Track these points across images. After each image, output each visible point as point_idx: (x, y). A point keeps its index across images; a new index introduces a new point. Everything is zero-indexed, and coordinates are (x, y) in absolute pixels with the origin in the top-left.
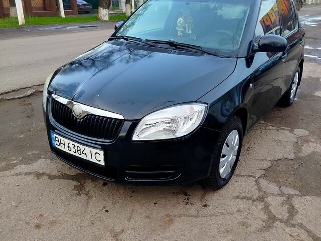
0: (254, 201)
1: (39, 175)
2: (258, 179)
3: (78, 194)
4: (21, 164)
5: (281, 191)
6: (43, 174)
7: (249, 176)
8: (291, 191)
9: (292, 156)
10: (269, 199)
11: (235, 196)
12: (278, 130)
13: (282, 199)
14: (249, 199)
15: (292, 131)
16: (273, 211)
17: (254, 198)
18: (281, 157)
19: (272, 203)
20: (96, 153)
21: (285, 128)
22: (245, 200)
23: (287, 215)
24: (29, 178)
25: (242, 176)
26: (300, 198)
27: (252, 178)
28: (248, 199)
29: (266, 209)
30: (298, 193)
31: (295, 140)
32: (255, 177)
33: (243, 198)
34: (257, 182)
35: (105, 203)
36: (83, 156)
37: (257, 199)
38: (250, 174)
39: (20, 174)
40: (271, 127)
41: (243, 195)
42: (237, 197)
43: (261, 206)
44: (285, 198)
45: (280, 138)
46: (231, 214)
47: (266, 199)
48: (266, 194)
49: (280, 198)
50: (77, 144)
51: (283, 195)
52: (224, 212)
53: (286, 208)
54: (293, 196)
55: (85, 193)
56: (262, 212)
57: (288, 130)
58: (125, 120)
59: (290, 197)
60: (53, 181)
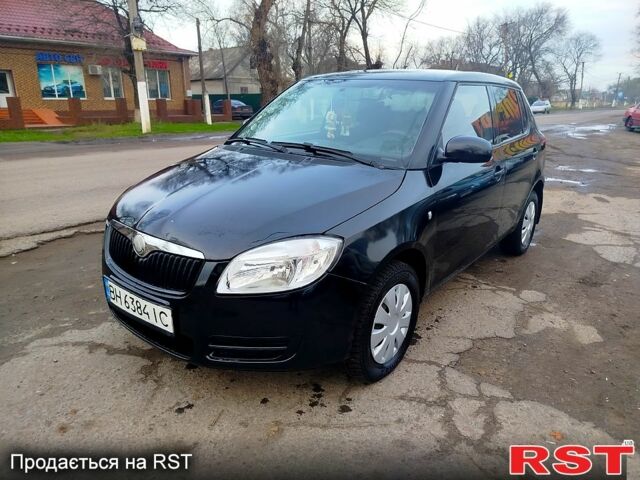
0: (429, 405)
1: (93, 347)
2: (443, 369)
3: (144, 381)
4: (73, 328)
5: (479, 390)
6: (100, 345)
7: (430, 363)
8: (497, 392)
9: (510, 334)
10: (456, 404)
11: (399, 394)
12: (494, 291)
13: (478, 404)
14: (421, 401)
15: (517, 293)
16: (458, 424)
17: (431, 399)
18: (490, 334)
19: (460, 411)
20: (162, 312)
21: (508, 288)
22: (414, 403)
23: (482, 432)
24: (78, 350)
25: (418, 362)
26: (510, 403)
27: (433, 367)
28: (419, 402)
29: (447, 420)
30: (507, 395)
31: (520, 307)
32: (439, 365)
33: (412, 399)
34: (441, 374)
35: (181, 396)
36: (144, 317)
37: (435, 402)
38: (432, 359)
39: (67, 344)
40: (484, 286)
41: (414, 394)
42: (402, 398)
43: (439, 413)
44: (483, 403)
45: (495, 304)
46: (385, 425)
47: (450, 402)
48: (453, 395)
49: (475, 402)
50: (136, 298)
51: (480, 397)
52: (374, 421)
53: (481, 419)
54: (497, 400)
55: (156, 378)
56: (439, 425)
57: (510, 291)
58: (206, 260)
59: (493, 401)
60: (112, 357)
